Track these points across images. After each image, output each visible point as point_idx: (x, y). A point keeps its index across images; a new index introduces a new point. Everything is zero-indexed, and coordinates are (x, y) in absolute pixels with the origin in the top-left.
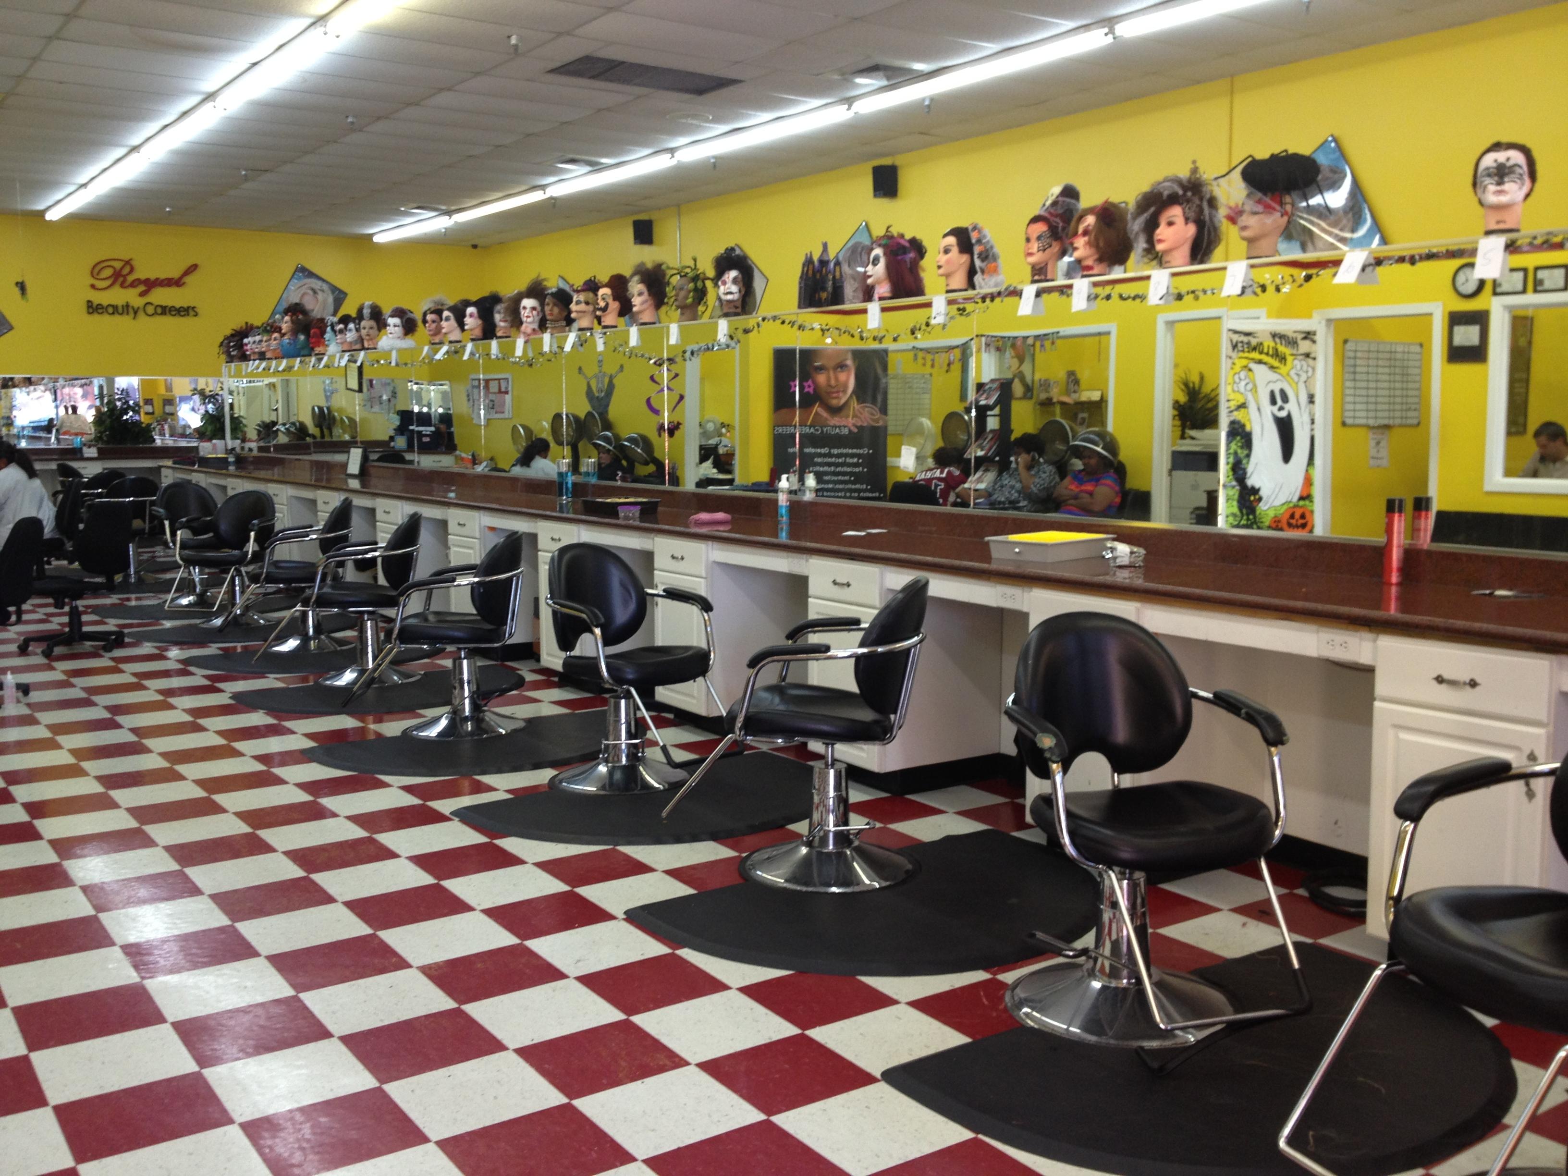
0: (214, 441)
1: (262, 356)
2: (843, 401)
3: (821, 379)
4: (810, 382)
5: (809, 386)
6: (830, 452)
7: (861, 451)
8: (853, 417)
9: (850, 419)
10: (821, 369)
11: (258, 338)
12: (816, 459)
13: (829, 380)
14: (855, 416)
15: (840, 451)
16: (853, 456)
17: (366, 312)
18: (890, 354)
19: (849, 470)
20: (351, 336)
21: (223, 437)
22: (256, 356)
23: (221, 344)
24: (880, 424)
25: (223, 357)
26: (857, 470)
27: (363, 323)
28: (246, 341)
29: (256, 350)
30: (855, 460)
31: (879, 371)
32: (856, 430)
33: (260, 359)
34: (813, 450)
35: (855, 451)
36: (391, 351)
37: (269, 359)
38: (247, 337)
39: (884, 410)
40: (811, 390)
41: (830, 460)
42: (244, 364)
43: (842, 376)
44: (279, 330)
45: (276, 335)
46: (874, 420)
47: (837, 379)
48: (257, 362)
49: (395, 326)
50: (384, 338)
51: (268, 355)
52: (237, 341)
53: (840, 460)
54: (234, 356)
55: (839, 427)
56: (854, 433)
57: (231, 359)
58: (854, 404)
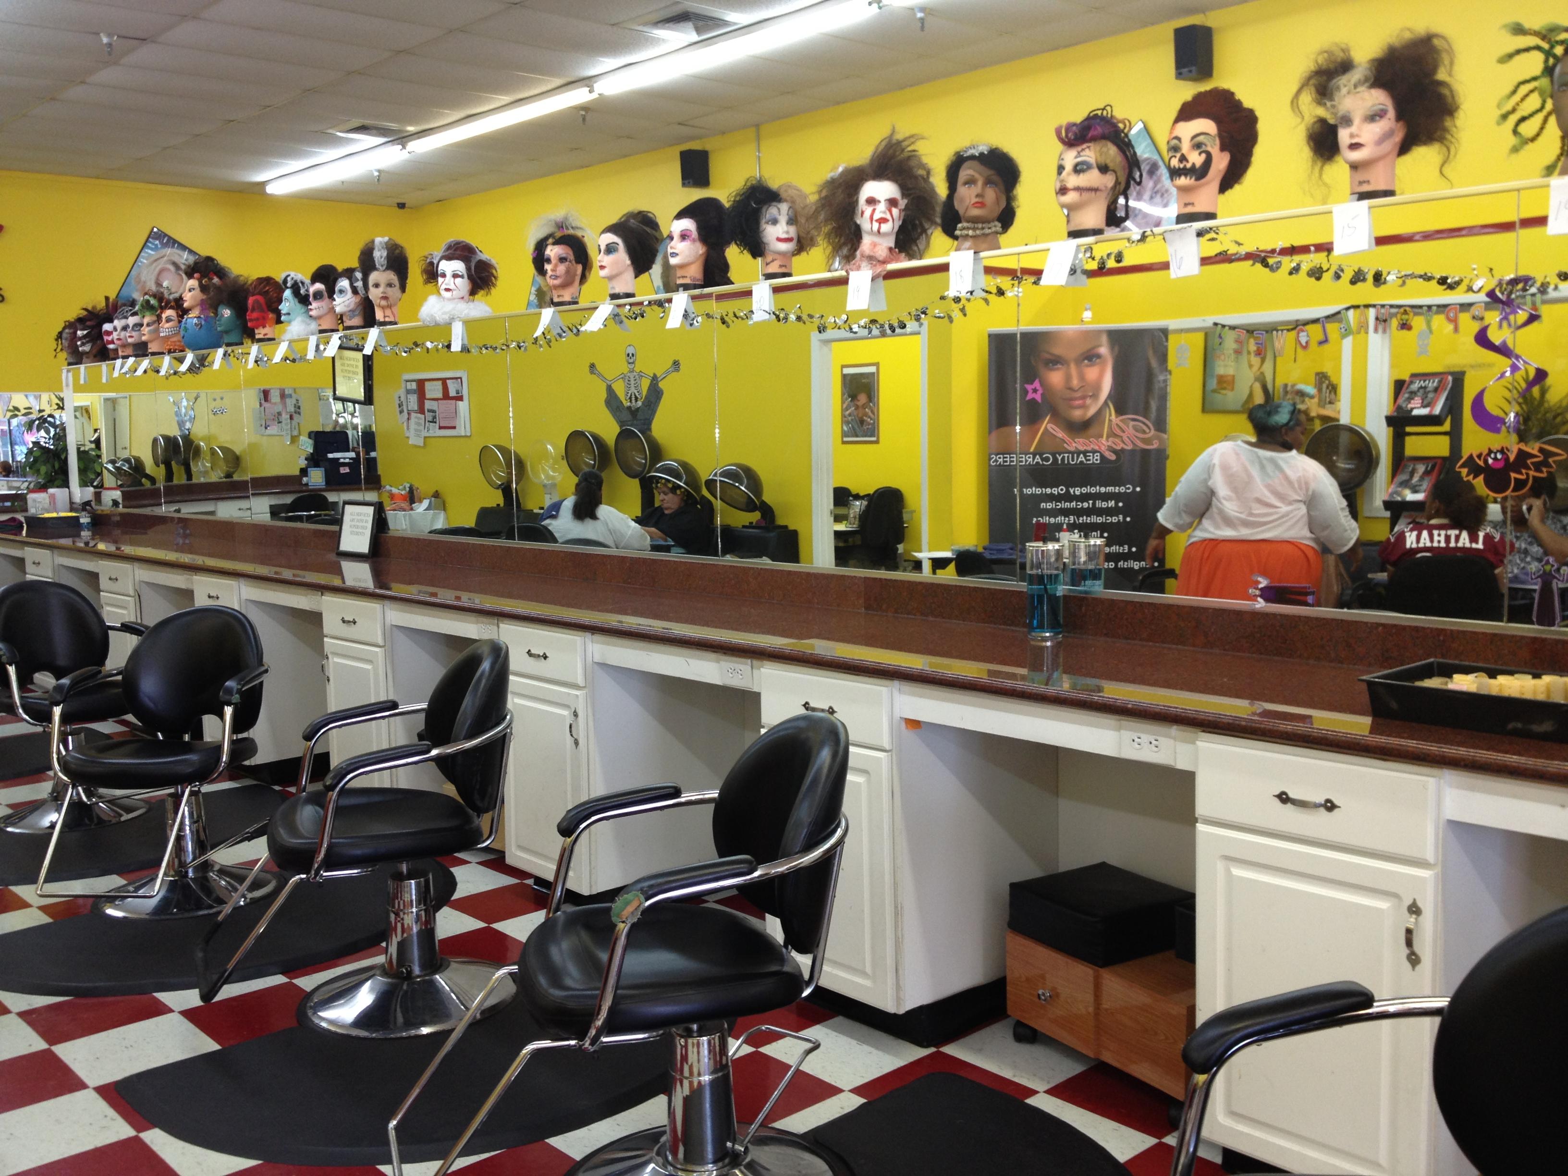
0: (51, 491)
1: (141, 350)
2: (1092, 411)
3: (1056, 378)
4: (1037, 384)
5: (1035, 391)
6: (1068, 491)
7: (1122, 489)
8: (1108, 437)
9: (1104, 440)
10: (1056, 362)
11: (132, 321)
12: (1043, 505)
13: (1068, 378)
14: (1112, 434)
15: (1084, 490)
16: (1106, 497)
17: (380, 255)
18: (1171, 338)
19: (1100, 520)
20: (344, 302)
21: (66, 484)
22: (129, 351)
23: (60, 336)
24: (1155, 445)
25: (63, 355)
26: (1114, 519)
27: (373, 277)
28: (107, 327)
29: (130, 340)
30: (1112, 504)
31: (1154, 363)
32: (1113, 457)
33: (136, 356)
34: (1038, 491)
35: (1110, 489)
36: (448, 325)
37: (153, 354)
38: (111, 321)
39: (1161, 425)
40: (1038, 397)
41: (1067, 505)
42: (104, 366)
43: (1091, 373)
44: (178, 304)
45: (169, 313)
46: (1144, 441)
47: (1082, 377)
48: (131, 360)
49: (455, 276)
50: (432, 300)
51: (153, 347)
52: (92, 328)
53: (1085, 505)
54: (84, 353)
55: (1085, 453)
56: (1110, 461)
57: (77, 358)
58: (1111, 415)
